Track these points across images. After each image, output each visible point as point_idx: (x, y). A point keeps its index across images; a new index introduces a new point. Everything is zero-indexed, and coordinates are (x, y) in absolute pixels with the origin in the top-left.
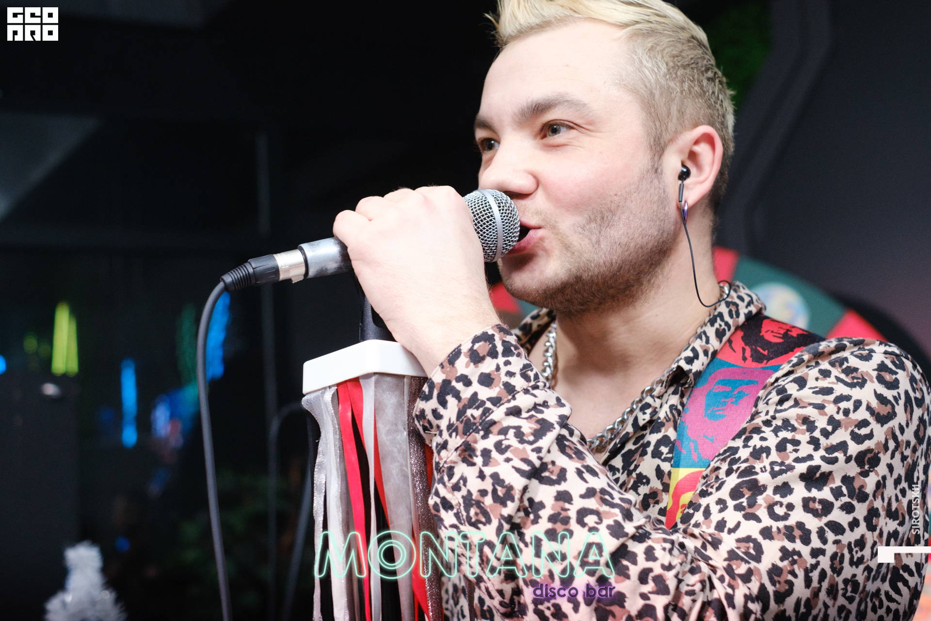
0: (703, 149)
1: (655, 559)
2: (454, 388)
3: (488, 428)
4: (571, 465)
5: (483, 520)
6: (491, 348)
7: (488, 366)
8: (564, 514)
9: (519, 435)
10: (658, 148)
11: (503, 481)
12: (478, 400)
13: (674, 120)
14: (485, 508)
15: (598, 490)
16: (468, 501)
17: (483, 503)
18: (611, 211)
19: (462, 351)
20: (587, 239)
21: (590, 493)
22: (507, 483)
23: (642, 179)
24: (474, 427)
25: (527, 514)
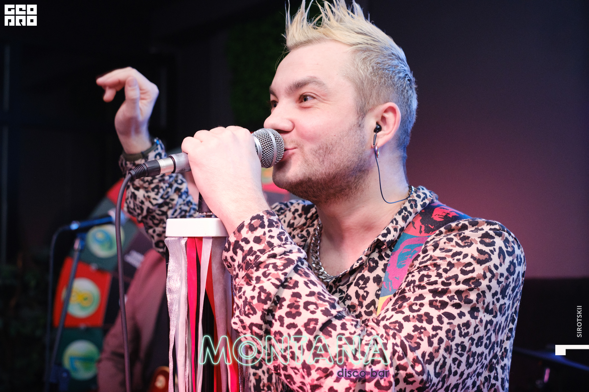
0: (389, 116)
1: (346, 329)
2: (240, 245)
3: (258, 265)
4: (301, 280)
5: (252, 312)
6: (261, 223)
7: (259, 232)
8: (296, 304)
9: (275, 267)
10: (362, 113)
11: (266, 290)
12: (253, 251)
13: (374, 99)
14: (253, 306)
15: (316, 293)
16: (246, 303)
17: (252, 303)
18: (332, 144)
19: (245, 225)
20: (317, 159)
21: (312, 294)
22: (267, 291)
23: (350, 129)
24: (251, 266)
25: (276, 304)
